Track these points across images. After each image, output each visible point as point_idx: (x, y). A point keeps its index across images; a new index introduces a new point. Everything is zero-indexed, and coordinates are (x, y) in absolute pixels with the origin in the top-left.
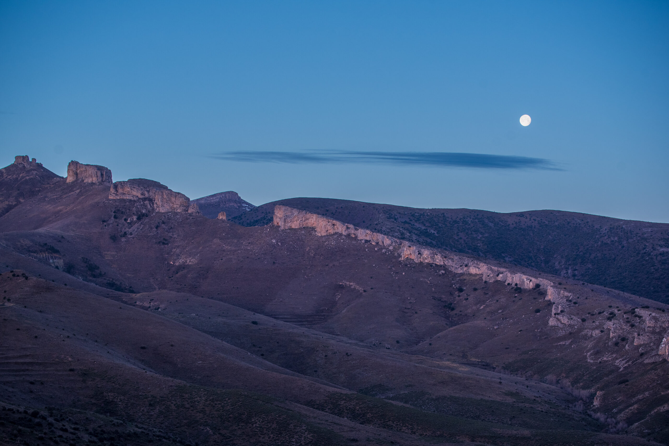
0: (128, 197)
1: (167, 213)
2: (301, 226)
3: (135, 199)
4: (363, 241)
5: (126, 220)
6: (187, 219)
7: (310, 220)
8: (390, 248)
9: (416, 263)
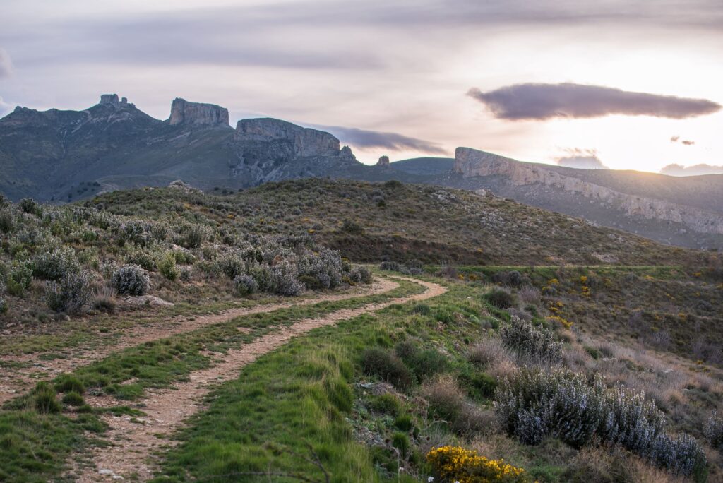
0: (258, 138)
1: (312, 157)
2: (490, 173)
3: (270, 140)
4: (573, 193)
5: (259, 165)
6: (339, 164)
7: (502, 166)
8: (609, 202)
9: (648, 220)
